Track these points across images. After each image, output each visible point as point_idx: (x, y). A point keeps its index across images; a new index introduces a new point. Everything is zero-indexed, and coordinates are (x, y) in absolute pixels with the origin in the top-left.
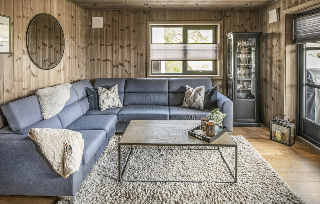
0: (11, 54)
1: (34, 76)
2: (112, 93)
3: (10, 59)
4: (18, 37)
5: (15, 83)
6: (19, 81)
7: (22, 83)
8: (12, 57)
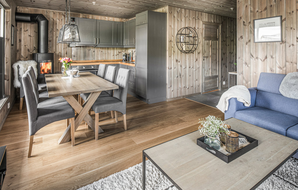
3: (281, 46)
4: (291, 28)
5: (287, 63)
6: (292, 63)
7: (295, 65)
8: (284, 44)
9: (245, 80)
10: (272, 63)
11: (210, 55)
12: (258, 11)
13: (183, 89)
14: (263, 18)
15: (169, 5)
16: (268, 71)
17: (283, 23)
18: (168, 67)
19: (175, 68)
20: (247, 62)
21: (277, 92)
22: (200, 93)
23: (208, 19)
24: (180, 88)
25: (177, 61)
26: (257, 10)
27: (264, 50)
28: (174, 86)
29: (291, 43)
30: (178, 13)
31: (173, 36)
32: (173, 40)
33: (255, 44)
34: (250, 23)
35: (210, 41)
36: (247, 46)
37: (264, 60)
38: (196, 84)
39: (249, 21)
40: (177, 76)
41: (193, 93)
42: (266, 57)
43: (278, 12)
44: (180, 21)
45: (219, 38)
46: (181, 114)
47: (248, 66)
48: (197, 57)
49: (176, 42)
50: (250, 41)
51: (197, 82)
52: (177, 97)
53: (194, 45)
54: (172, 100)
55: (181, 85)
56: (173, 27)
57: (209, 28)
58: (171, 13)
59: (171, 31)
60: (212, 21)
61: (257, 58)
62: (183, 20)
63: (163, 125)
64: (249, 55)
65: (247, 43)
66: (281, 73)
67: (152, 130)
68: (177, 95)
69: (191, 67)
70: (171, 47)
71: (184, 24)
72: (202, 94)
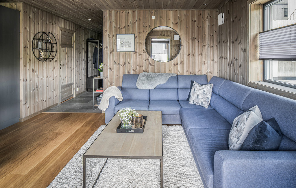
0: (135, 52)
1: (151, 65)
2: (199, 90)
3: (135, 55)
4: (140, 43)
5: (138, 67)
6: (140, 66)
7: (142, 67)
8: (136, 54)
9: (109, 82)
10: (129, 67)
11: (66, 63)
12: (119, 28)
13: (40, 103)
14: (123, 33)
15: (24, 2)
16: (126, 73)
17: (136, 39)
18: (23, 79)
19: (32, 79)
20: (111, 68)
21: (135, 87)
22: (57, 104)
23: (64, 25)
24: (37, 102)
25: (33, 71)
26: (119, 26)
27: (123, 58)
28: (30, 100)
29: (140, 53)
30: (34, 14)
31: (28, 41)
32: (28, 46)
33: (118, 53)
34: (113, 36)
35: (66, 48)
36: (111, 54)
37: (123, 66)
38: (53, 95)
39: (113, 34)
40: (33, 89)
41: (50, 106)
42: (125, 63)
43: (133, 31)
44: (37, 24)
45: (73, 46)
46: (52, 128)
47: (112, 71)
48: (54, 65)
49: (33, 48)
50: (113, 50)
51: (54, 93)
52: (34, 114)
53: (52, 53)
54: (28, 119)
55: (38, 99)
56: (28, 30)
57: (64, 35)
58: (25, 12)
59: (26, 34)
60: (68, 28)
61: (119, 64)
62: (40, 23)
63: (41, 145)
64: (113, 61)
65: (111, 52)
66: (134, 74)
67: (31, 154)
68: (34, 110)
69: (49, 77)
70: (26, 54)
71: (42, 28)
72: (59, 104)
